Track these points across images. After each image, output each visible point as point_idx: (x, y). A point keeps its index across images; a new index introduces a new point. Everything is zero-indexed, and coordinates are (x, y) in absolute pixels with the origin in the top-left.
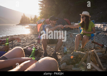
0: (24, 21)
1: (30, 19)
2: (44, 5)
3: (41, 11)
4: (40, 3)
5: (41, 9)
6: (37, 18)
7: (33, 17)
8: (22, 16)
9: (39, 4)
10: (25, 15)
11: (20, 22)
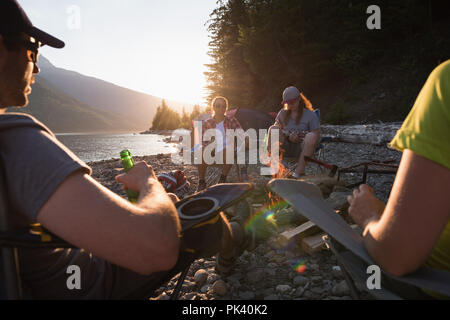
0: (163, 124)
1: (181, 116)
2: (220, 77)
3: (210, 92)
4: (208, 70)
5: (210, 87)
6: (201, 112)
7: (189, 111)
8: (159, 109)
9: (206, 73)
10: (167, 104)
11: (151, 125)
